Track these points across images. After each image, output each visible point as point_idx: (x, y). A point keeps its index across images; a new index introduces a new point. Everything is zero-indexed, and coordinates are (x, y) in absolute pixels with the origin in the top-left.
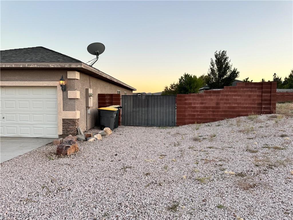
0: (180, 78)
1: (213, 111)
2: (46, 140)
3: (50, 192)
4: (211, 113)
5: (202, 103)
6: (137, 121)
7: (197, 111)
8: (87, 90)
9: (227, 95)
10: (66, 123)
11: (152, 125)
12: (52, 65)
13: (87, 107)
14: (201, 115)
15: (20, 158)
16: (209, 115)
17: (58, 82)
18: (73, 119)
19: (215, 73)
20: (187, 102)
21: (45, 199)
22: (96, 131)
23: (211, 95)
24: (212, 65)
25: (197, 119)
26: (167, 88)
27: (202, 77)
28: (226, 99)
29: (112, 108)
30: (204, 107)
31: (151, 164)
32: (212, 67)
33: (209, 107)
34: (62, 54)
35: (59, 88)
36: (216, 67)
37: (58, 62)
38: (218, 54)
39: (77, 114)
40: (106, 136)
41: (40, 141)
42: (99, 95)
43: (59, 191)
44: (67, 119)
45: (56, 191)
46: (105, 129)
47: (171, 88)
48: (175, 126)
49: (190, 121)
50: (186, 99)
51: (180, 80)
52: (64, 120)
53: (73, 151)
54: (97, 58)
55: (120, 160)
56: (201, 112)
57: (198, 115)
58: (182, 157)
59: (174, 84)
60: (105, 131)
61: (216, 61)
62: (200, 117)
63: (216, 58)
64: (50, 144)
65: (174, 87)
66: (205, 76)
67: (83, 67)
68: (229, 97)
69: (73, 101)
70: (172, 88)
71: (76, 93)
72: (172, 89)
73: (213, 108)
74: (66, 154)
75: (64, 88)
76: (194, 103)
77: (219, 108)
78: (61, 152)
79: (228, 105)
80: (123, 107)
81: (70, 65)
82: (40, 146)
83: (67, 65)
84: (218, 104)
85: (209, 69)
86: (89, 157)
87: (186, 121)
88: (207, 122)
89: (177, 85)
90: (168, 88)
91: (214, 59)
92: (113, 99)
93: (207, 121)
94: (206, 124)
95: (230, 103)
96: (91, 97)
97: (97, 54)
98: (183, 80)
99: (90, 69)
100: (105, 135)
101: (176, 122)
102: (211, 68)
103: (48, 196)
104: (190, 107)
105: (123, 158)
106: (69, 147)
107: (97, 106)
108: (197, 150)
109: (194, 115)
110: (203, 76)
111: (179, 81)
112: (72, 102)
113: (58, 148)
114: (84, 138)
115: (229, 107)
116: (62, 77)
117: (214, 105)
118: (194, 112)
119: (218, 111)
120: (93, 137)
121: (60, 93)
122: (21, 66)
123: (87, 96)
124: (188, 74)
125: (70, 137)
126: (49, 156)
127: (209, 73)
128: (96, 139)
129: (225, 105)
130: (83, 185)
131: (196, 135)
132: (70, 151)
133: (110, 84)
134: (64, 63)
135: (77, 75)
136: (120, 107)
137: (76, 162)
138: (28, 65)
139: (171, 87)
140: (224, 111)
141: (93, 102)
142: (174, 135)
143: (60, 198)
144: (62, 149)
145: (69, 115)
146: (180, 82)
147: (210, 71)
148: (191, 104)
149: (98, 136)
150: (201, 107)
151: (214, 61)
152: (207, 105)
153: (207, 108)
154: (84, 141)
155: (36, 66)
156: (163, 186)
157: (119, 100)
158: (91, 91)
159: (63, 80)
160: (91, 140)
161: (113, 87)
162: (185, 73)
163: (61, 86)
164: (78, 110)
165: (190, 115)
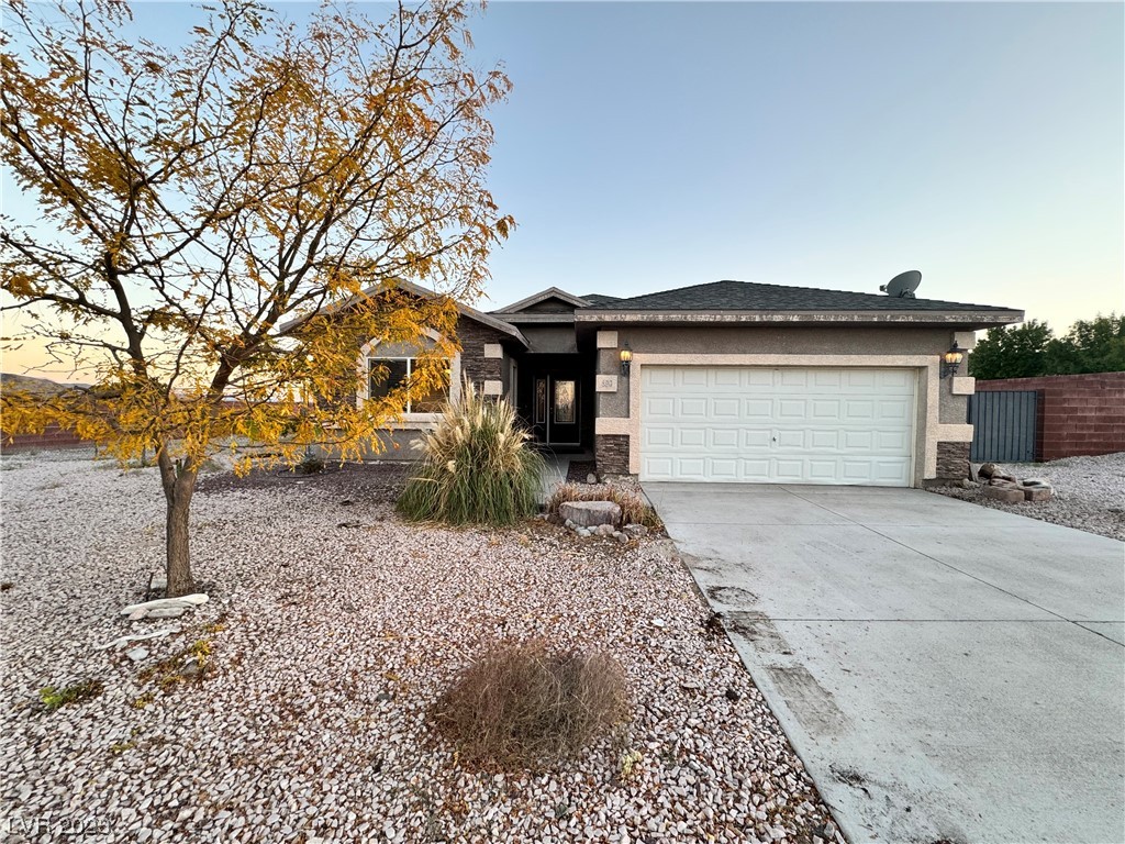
10: (944, 452)
17: (934, 357)
18: (964, 443)
35: (934, 372)
39: (972, 432)
44: (949, 443)
52: (940, 444)
69: (962, 399)
81: (997, 318)
112: (958, 404)
116: (954, 346)
121: (935, 382)
134: (981, 313)
145: (956, 432)
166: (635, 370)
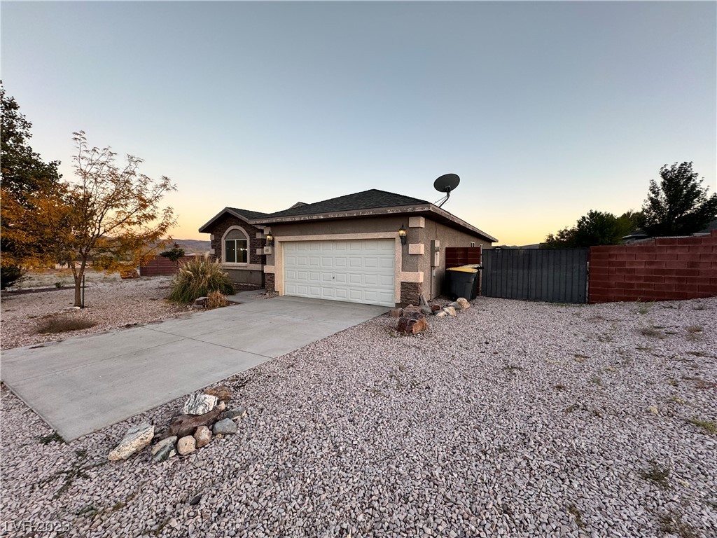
0: (580, 218)
1: (681, 280)
2: (380, 308)
3: (401, 385)
4: (674, 282)
5: (651, 263)
6: (509, 291)
8: (433, 242)
10: (405, 288)
11: (537, 299)
12: (390, 211)
13: (433, 267)
14: (648, 286)
15: (355, 329)
16: (669, 286)
17: (396, 233)
18: (415, 283)
19: (662, 207)
20: (614, 260)
21: (398, 396)
22: (445, 302)
24: (654, 193)
25: (639, 293)
26: (551, 237)
27: (625, 216)
29: (468, 268)
30: (655, 271)
31: (560, 370)
32: (653, 196)
33: (670, 271)
34: (401, 196)
35: (398, 241)
36: (664, 196)
37: (399, 205)
38: (670, 169)
39: (420, 277)
40: (461, 311)
41: (374, 309)
42: (447, 249)
43: (413, 387)
44: (407, 283)
45: (409, 385)
46: (458, 300)
47: (559, 237)
48: (585, 303)
49: (621, 296)
51: (580, 223)
52: (402, 283)
53: (420, 327)
54: (448, 196)
55: (497, 353)
56: (646, 279)
57: (640, 285)
58: (626, 365)
59: (566, 230)
60: (460, 303)
61: (664, 184)
62: (644, 289)
63: (664, 178)
64: (386, 314)
65: (567, 234)
66: (634, 214)
67: (431, 209)
69: (416, 257)
70: (563, 237)
71: (420, 247)
72: (561, 238)
73: (679, 272)
74: (411, 331)
75: (405, 241)
76: (632, 263)
77: (696, 273)
78: (404, 328)
80: (485, 267)
81: (414, 208)
82: (375, 316)
83: (409, 210)
84: (692, 264)
85: (647, 199)
86: (445, 341)
87: (611, 295)
88: (663, 300)
89: (572, 231)
90: (554, 238)
91: (659, 181)
92: (468, 255)
93: (663, 298)
94: (662, 304)
96: (438, 253)
97: (448, 191)
98: (587, 222)
99: (439, 211)
100: (459, 309)
101: (587, 295)
102: (651, 199)
103: (400, 392)
104: (620, 270)
105: (501, 351)
106: (415, 322)
107: (444, 266)
108: (662, 356)
109: (631, 285)
110: (629, 214)
111: (576, 224)
112: (414, 260)
113: (399, 322)
114: (430, 311)
116: (403, 226)
117: (685, 267)
118: (630, 278)
119: (693, 280)
120: (444, 310)
121: (399, 247)
122: (355, 215)
123: (433, 251)
124: (596, 212)
125: (411, 308)
126: (389, 330)
127: (646, 208)
128: (448, 313)
130: (446, 384)
131: (646, 325)
132: (417, 328)
133: (462, 233)
134: (406, 207)
135: (421, 222)
136: (480, 268)
137: (427, 345)
138: (362, 213)
139: (559, 235)
141: (439, 259)
142: (590, 320)
143: (418, 398)
144: (405, 324)
145: (411, 277)
146: (579, 226)
147: (649, 203)
148: (623, 263)
149: (450, 310)
150: (648, 271)
151: (659, 185)
152: (663, 267)
153: (663, 272)
154: (430, 314)
155: (371, 213)
156: (605, 418)
157: (478, 256)
158: (437, 244)
159: (403, 230)
160: (441, 314)
161: (466, 237)
162: (591, 211)
163: (401, 237)
164: (421, 270)
165: (620, 284)
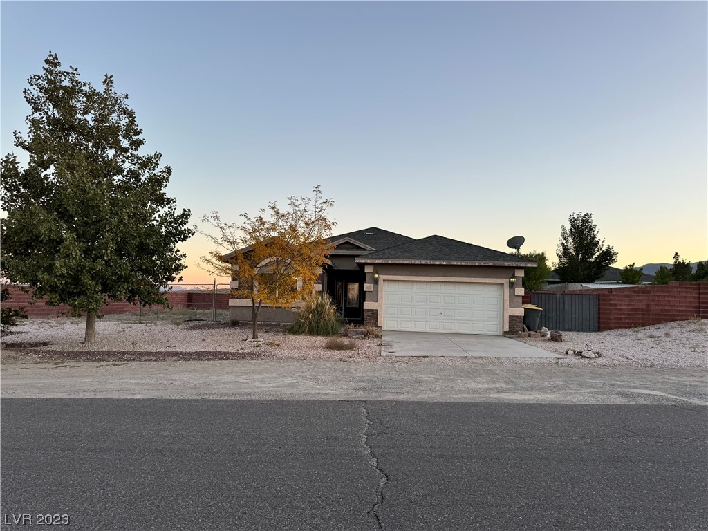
1: (643, 315)
4: (640, 316)
5: (630, 305)
7: (624, 314)
9: (658, 296)
10: (512, 320)
12: (507, 264)
14: (629, 319)
16: (639, 319)
17: (505, 279)
18: (516, 316)
23: (639, 296)
24: (564, 239)
28: (658, 301)
30: (632, 310)
32: (564, 242)
33: (638, 310)
35: (507, 285)
36: (572, 243)
38: (576, 218)
48: (598, 331)
50: (611, 300)
52: (510, 316)
61: (572, 231)
62: (627, 321)
63: (572, 225)
68: (660, 299)
73: (642, 310)
75: (512, 286)
77: (650, 310)
79: (660, 308)
81: (526, 265)
83: (523, 265)
84: (648, 306)
91: (568, 227)
95: (662, 305)
101: (598, 326)
102: (563, 244)
115: (661, 310)
116: (512, 275)
117: (644, 307)
119: (649, 315)
121: (508, 290)
129: (657, 308)
134: (520, 262)
138: (484, 264)
140: (656, 315)
147: (561, 248)
150: (628, 309)
151: (568, 232)
152: (636, 307)
159: (511, 278)
163: (509, 283)
165: (615, 318)
166: (381, 282)
